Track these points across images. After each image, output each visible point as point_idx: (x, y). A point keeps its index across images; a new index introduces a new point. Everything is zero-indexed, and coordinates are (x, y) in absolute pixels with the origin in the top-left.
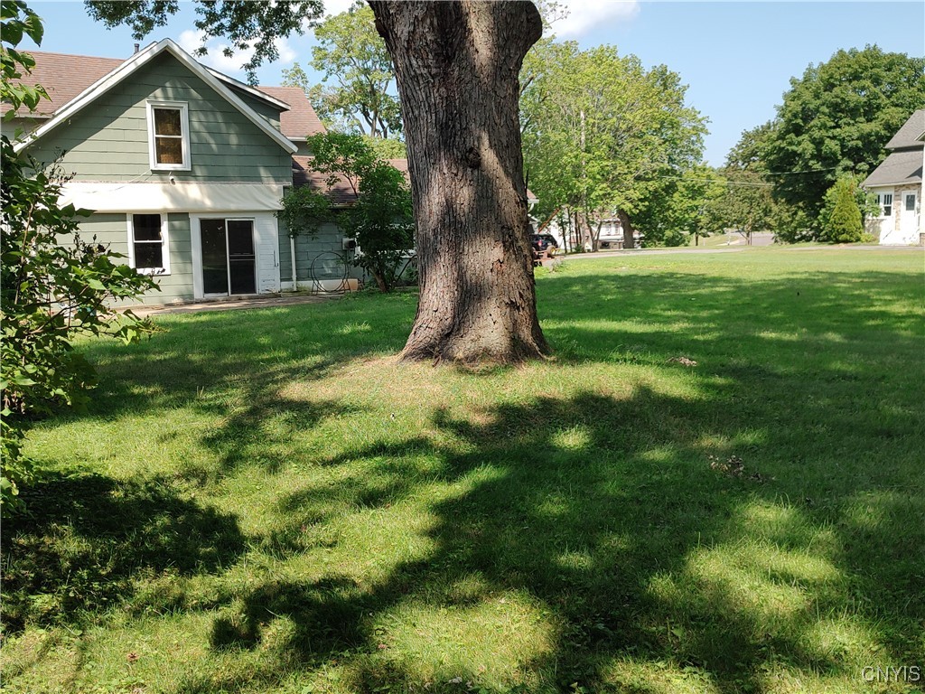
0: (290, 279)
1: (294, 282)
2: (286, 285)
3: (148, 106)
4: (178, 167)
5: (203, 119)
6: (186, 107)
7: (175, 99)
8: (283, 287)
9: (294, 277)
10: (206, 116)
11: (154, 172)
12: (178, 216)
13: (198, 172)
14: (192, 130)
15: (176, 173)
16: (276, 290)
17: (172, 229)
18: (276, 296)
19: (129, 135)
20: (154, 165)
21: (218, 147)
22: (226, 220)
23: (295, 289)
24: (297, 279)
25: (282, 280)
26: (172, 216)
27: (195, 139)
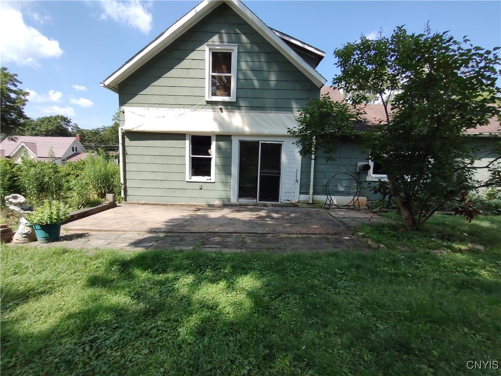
0: (308, 193)
1: (311, 196)
2: (303, 197)
3: (207, 49)
4: (226, 99)
5: (249, 59)
6: (236, 49)
7: (229, 42)
8: (301, 199)
9: (311, 191)
10: (251, 57)
11: (208, 102)
12: (224, 137)
13: (242, 104)
14: (239, 70)
15: (224, 103)
16: (295, 200)
17: (219, 148)
18: (295, 205)
19: (192, 73)
20: (208, 97)
21: (259, 83)
22: (260, 142)
23: (311, 202)
24: (314, 193)
25: (301, 193)
26: (220, 137)
27: (241, 77)
